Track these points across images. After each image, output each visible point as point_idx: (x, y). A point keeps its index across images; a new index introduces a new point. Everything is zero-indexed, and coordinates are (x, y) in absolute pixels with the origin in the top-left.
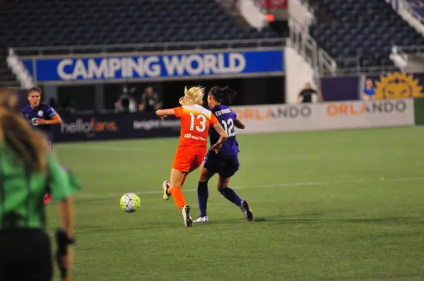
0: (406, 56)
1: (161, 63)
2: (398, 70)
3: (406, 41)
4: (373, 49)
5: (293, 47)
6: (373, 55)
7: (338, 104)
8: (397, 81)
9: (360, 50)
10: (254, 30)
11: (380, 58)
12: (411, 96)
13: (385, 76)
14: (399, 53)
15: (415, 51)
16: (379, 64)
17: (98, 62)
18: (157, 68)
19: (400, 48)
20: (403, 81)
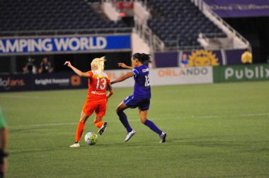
0: (208, 40)
1: (53, 43)
2: (202, 48)
3: (208, 30)
4: (187, 35)
5: (137, 33)
6: (186, 38)
7: (165, 70)
8: (202, 55)
9: (179, 35)
10: (112, 22)
11: (191, 41)
12: (210, 65)
13: (195, 52)
14: (203, 37)
15: (213, 37)
16: (191, 45)
17: (12, 42)
18: (51, 47)
19: (204, 35)
20: (206, 56)
